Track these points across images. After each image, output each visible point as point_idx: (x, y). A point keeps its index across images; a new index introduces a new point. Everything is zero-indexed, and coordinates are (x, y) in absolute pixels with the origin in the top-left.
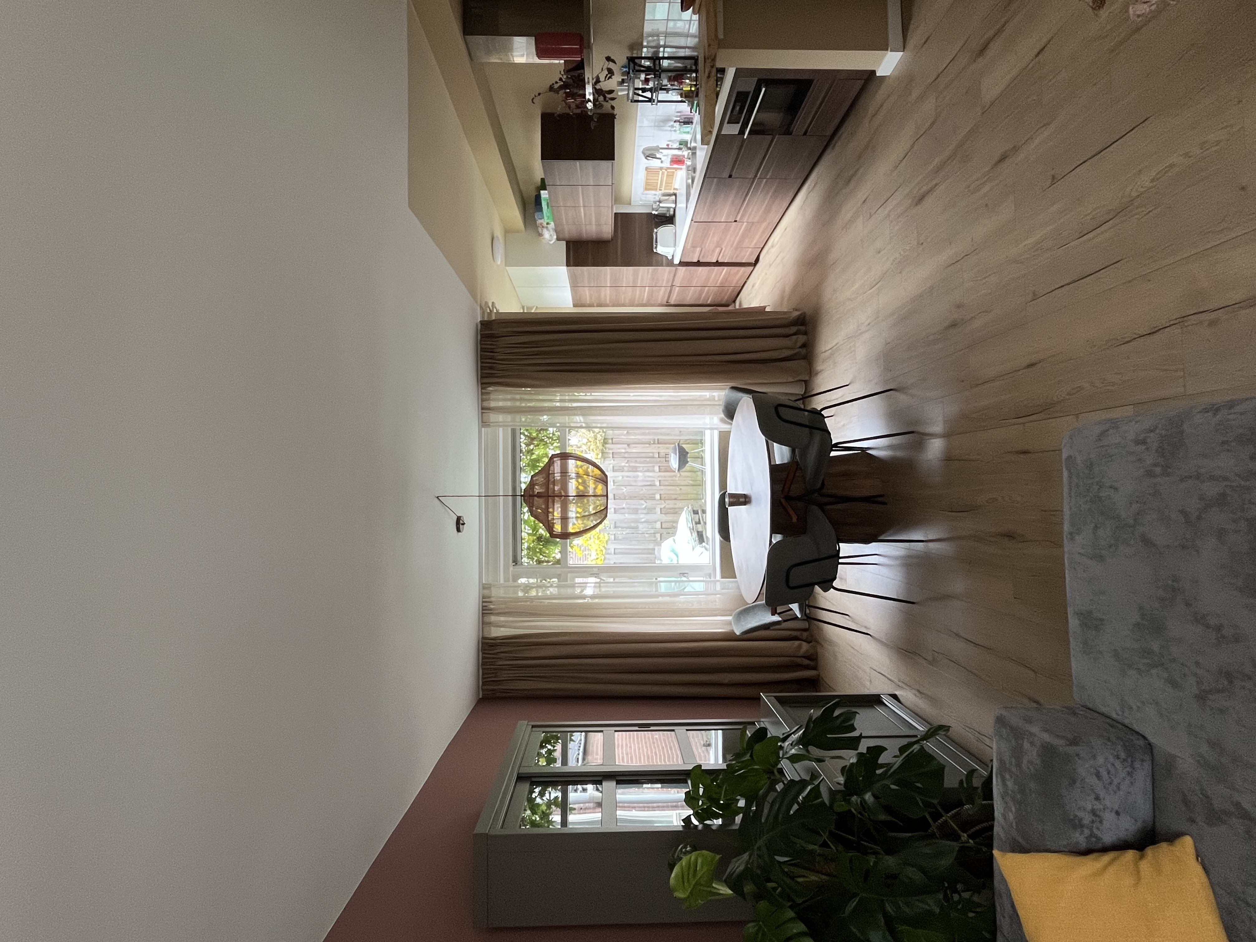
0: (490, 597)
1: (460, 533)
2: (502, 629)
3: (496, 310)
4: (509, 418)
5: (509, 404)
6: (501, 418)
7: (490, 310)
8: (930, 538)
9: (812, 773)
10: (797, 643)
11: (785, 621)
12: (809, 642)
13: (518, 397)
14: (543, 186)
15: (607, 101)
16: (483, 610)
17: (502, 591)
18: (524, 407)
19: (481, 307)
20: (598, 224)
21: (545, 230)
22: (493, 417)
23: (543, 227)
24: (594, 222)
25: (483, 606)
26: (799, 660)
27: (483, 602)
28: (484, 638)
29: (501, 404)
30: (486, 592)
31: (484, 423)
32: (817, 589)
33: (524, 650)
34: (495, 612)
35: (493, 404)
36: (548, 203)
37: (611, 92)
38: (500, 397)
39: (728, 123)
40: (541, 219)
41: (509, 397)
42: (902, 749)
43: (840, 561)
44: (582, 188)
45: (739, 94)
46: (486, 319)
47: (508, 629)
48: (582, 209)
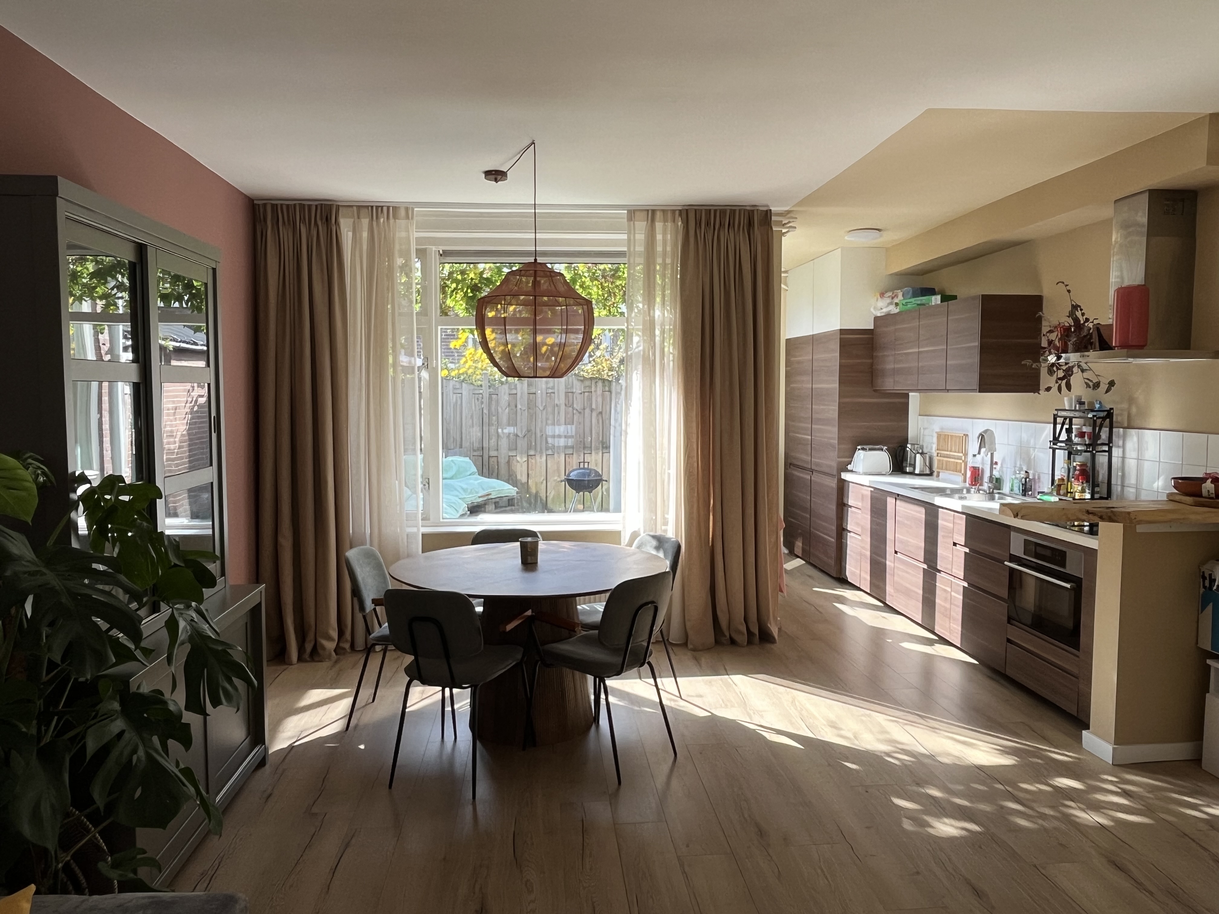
0: (395, 217)
1: (484, 175)
2: (350, 234)
3: (785, 233)
4: (640, 248)
5: (659, 249)
6: (640, 237)
7: (785, 224)
8: (479, 807)
9: (154, 650)
10: (335, 634)
11: (364, 617)
12: (335, 651)
13: (668, 261)
14: (946, 298)
15: (1057, 382)
16: (377, 207)
17: (403, 234)
18: (655, 267)
19: (789, 212)
20: (896, 372)
21: (889, 300)
22: (641, 225)
23: (893, 298)
24: (897, 366)
25: (382, 207)
26: (311, 636)
27: (388, 208)
28: (338, 207)
29: (659, 237)
30: (402, 212)
31: (632, 213)
32: (409, 659)
33: (322, 264)
34: (375, 223)
35: (659, 225)
36: (923, 305)
37: (1069, 387)
38: (669, 236)
39: (1025, 540)
40: (903, 296)
41: (669, 249)
42: (188, 772)
43: (447, 690)
44: (943, 349)
45: (1063, 554)
46: (774, 218)
47: (350, 242)
48: (917, 350)
